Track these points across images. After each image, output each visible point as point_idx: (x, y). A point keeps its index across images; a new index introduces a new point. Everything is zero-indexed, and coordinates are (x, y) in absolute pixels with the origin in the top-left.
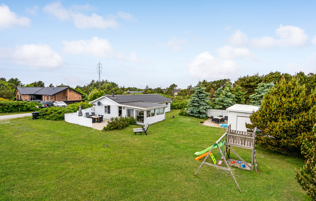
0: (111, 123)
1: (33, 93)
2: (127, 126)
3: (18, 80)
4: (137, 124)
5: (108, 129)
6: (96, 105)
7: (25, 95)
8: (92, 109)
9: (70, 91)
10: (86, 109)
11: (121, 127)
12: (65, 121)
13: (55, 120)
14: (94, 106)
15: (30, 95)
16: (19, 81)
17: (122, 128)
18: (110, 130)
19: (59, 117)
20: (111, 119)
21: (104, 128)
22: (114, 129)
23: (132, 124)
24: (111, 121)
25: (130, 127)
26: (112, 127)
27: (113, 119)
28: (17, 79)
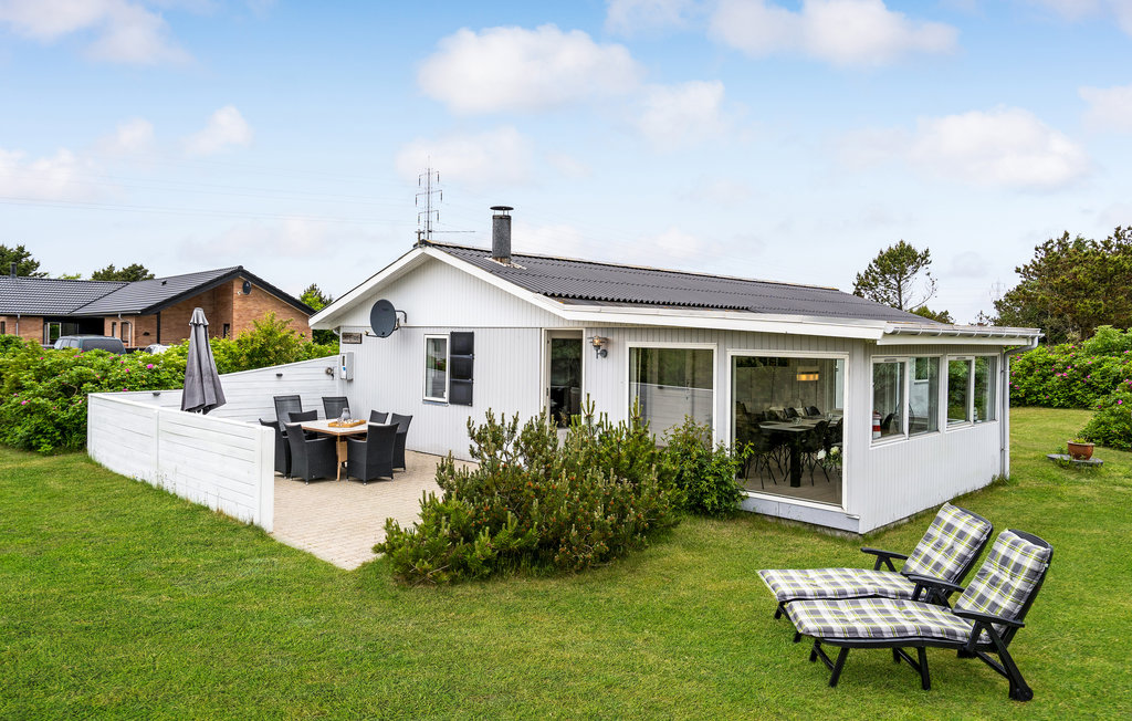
0: (471, 490)
1: (64, 311)
2: (655, 529)
3: (28, 255)
4: (748, 506)
5: (434, 553)
6: (358, 339)
7: (25, 322)
8: (330, 372)
9: (246, 290)
10: (284, 369)
11: (602, 546)
12: (90, 461)
13: (29, 446)
14: (345, 348)
15: (47, 319)
16: (30, 258)
17: (604, 558)
18: (463, 571)
19: (58, 426)
20: (480, 439)
21: (382, 538)
22: (504, 563)
23: (698, 509)
24: (474, 467)
25: (689, 547)
26: (484, 538)
27: (498, 441)
28: (21, 249)
